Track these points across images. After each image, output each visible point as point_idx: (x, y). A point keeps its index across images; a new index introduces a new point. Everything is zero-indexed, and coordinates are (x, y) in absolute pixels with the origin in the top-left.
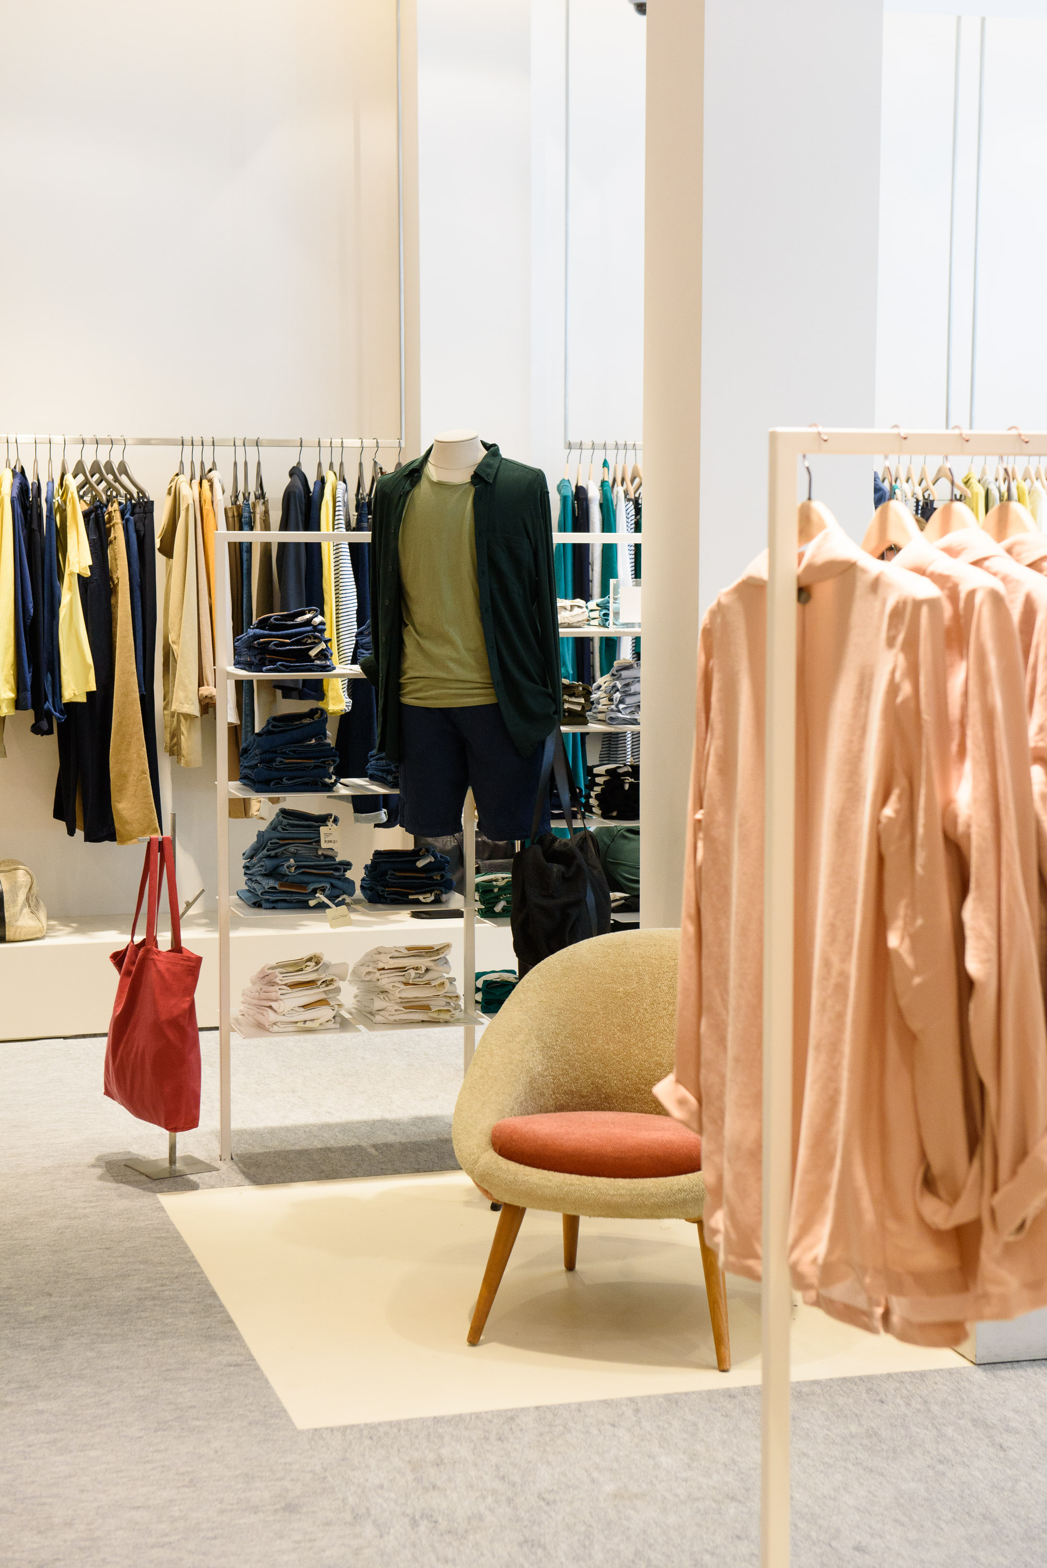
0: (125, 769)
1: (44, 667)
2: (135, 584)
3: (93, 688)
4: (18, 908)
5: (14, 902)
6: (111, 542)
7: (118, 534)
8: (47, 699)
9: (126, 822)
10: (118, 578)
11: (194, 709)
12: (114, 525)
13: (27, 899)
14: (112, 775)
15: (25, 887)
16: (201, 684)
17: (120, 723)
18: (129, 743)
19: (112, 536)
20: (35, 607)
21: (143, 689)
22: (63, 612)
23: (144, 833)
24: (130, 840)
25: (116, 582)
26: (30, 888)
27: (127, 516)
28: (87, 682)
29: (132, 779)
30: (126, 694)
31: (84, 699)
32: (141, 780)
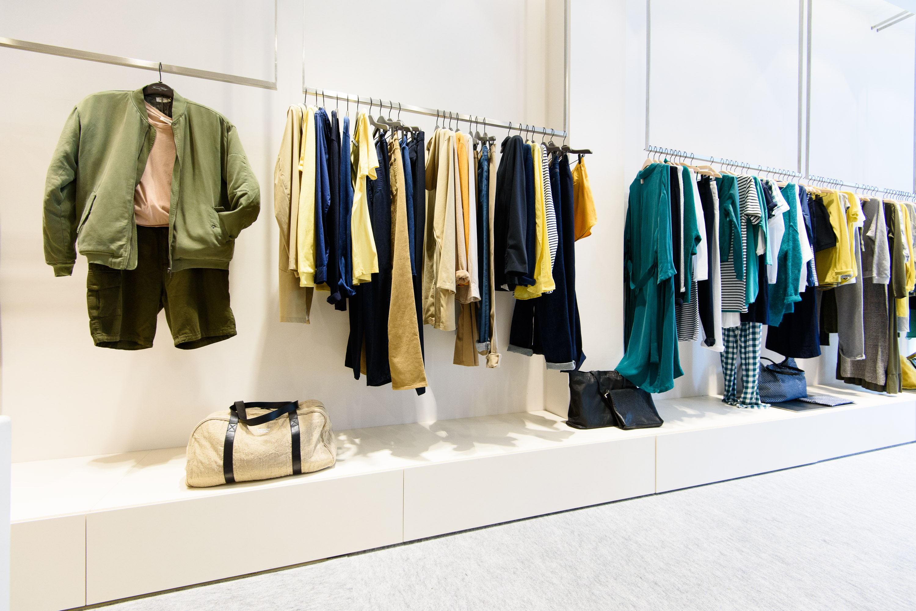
0: (400, 332)
1: (339, 252)
2: (409, 194)
3: (377, 270)
4: (313, 446)
5: (309, 441)
6: (392, 164)
7: (397, 156)
8: (340, 277)
9: (400, 373)
10: (397, 190)
11: (452, 287)
12: (394, 152)
13: (322, 435)
14: (390, 337)
15: (320, 427)
16: (457, 269)
17: (397, 297)
18: (404, 313)
19: (393, 159)
20: (332, 199)
21: (415, 272)
22: (355, 209)
23: (414, 381)
24: (403, 386)
25: (395, 193)
26: (324, 426)
27: (404, 145)
28: (372, 265)
29: (405, 339)
30: (402, 275)
31: (369, 279)
32: (412, 341)
